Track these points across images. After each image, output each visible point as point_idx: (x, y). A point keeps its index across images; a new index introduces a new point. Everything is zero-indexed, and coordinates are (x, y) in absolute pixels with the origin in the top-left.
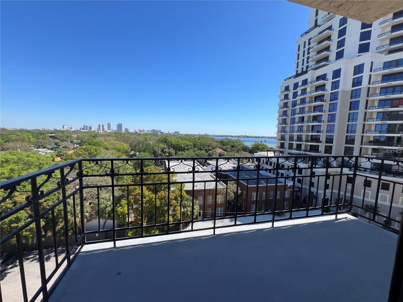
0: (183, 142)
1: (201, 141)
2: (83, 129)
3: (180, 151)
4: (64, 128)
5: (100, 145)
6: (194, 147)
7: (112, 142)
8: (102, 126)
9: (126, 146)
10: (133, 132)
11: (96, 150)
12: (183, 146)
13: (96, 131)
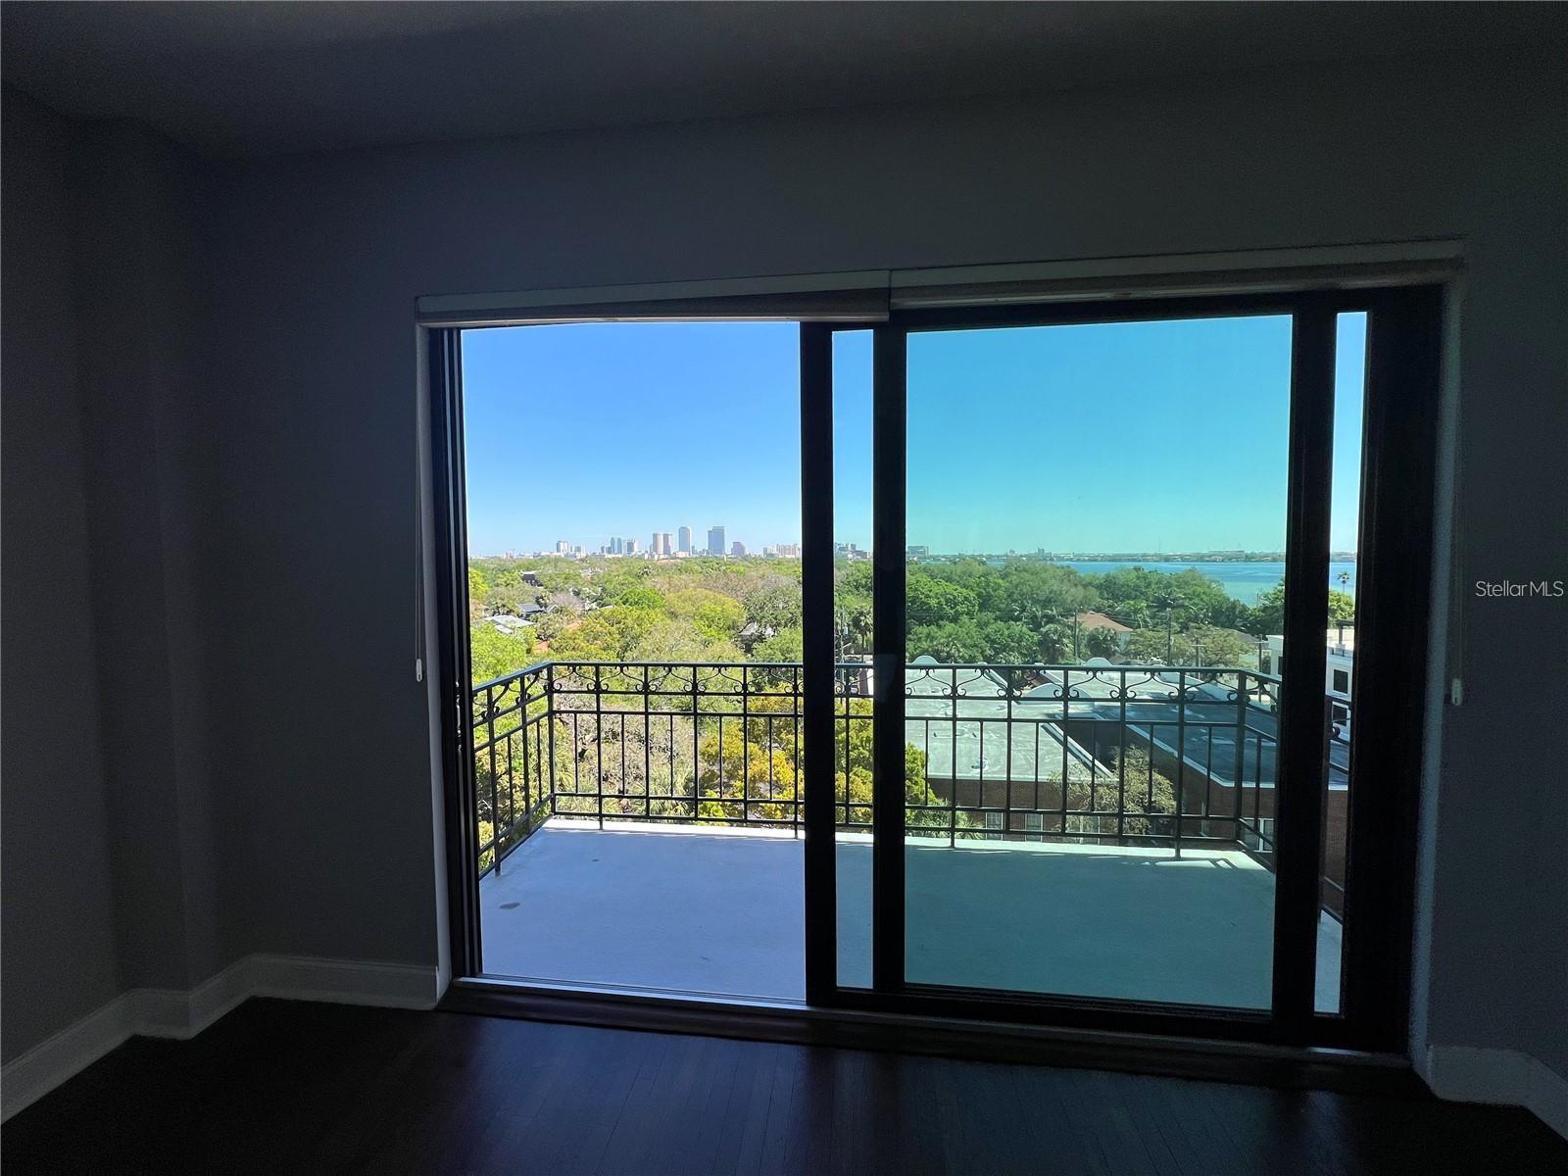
0: (936, 589)
1: (1011, 582)
2: (609, 552)
3: (921, 624)
4: (558, 550)
5: (652, 605)
6: (983, 607)
7: (688, 592)
8: (662, 537)
9: (732, 608)
10: (761, 553)
11: (639, 621)
12: (933, 602)
13: (646, 556)
